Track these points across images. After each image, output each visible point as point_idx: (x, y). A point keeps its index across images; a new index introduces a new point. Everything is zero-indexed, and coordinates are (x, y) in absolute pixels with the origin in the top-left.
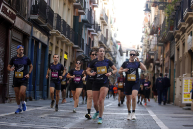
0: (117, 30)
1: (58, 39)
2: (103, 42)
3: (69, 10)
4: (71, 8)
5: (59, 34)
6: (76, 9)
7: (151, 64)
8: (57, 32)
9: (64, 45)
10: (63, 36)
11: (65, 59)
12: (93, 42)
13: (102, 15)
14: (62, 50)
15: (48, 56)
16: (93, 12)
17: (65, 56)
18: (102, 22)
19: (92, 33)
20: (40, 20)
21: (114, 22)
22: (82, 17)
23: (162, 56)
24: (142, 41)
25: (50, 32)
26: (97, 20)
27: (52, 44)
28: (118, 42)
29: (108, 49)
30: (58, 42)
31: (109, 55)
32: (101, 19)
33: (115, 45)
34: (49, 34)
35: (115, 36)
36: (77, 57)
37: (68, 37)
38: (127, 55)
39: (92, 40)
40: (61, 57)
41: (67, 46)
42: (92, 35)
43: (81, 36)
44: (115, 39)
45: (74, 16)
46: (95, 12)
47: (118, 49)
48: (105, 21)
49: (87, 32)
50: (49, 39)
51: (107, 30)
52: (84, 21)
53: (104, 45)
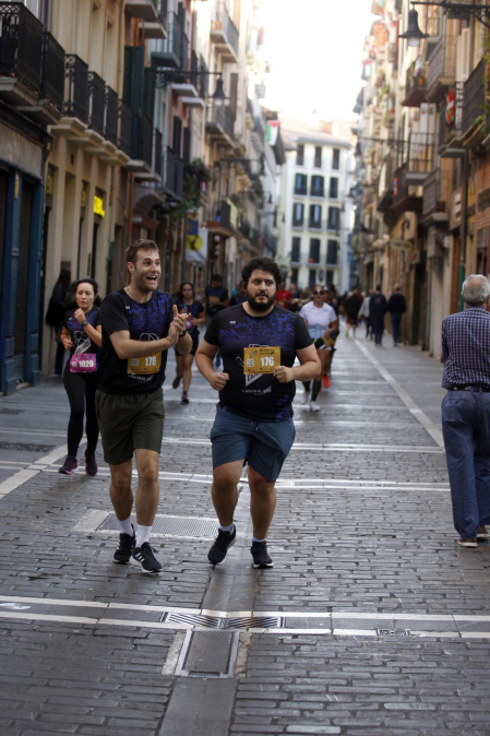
0: (267, 70)
1: (73, 147)
2: (221, 129)
3: (110, 26)
4: (116, 19)
5: (82, 129)
6: (133, 21)
7: (410, 215)
8: (74, 124)
9: (95, 164)
10: (93, 137)
11: (98, 217)
12: (188, 132)
13: (218, 27)
14: (86, 185)
15: (41, 220)
16: (188, 17)
17: (98, 206)
18: (218, 51)
19: (185, 99)
20: (21, 94)
21: (259, 42)
22: (153, 46)
23: (458, 197)
24: (358, 110)
25: (49, 128)
26: (203, 45)
27: (53, 169)
28: (271, 116)
29: (237, 151)
30: (72, 159)
31: (240, 167)
32: (215, 38)
33: (258, 129)
34: (46, 134)
35: (259, 93)
36: (136, 200)
37: (110, 136)
38: (300, 161)
39: (185, 124)
40: (84, 209)
41: (103, 165)
42: (185, 105)
43: (151, 121)
44: (259, 106)
45: (127, 49)
46: (194, 16)
47: (273, 142)
48: (229, 46)
49: (167, 99)
50: (45, 155)
51: (235, 77)
52: (158, 60)
53: (227, 137)
